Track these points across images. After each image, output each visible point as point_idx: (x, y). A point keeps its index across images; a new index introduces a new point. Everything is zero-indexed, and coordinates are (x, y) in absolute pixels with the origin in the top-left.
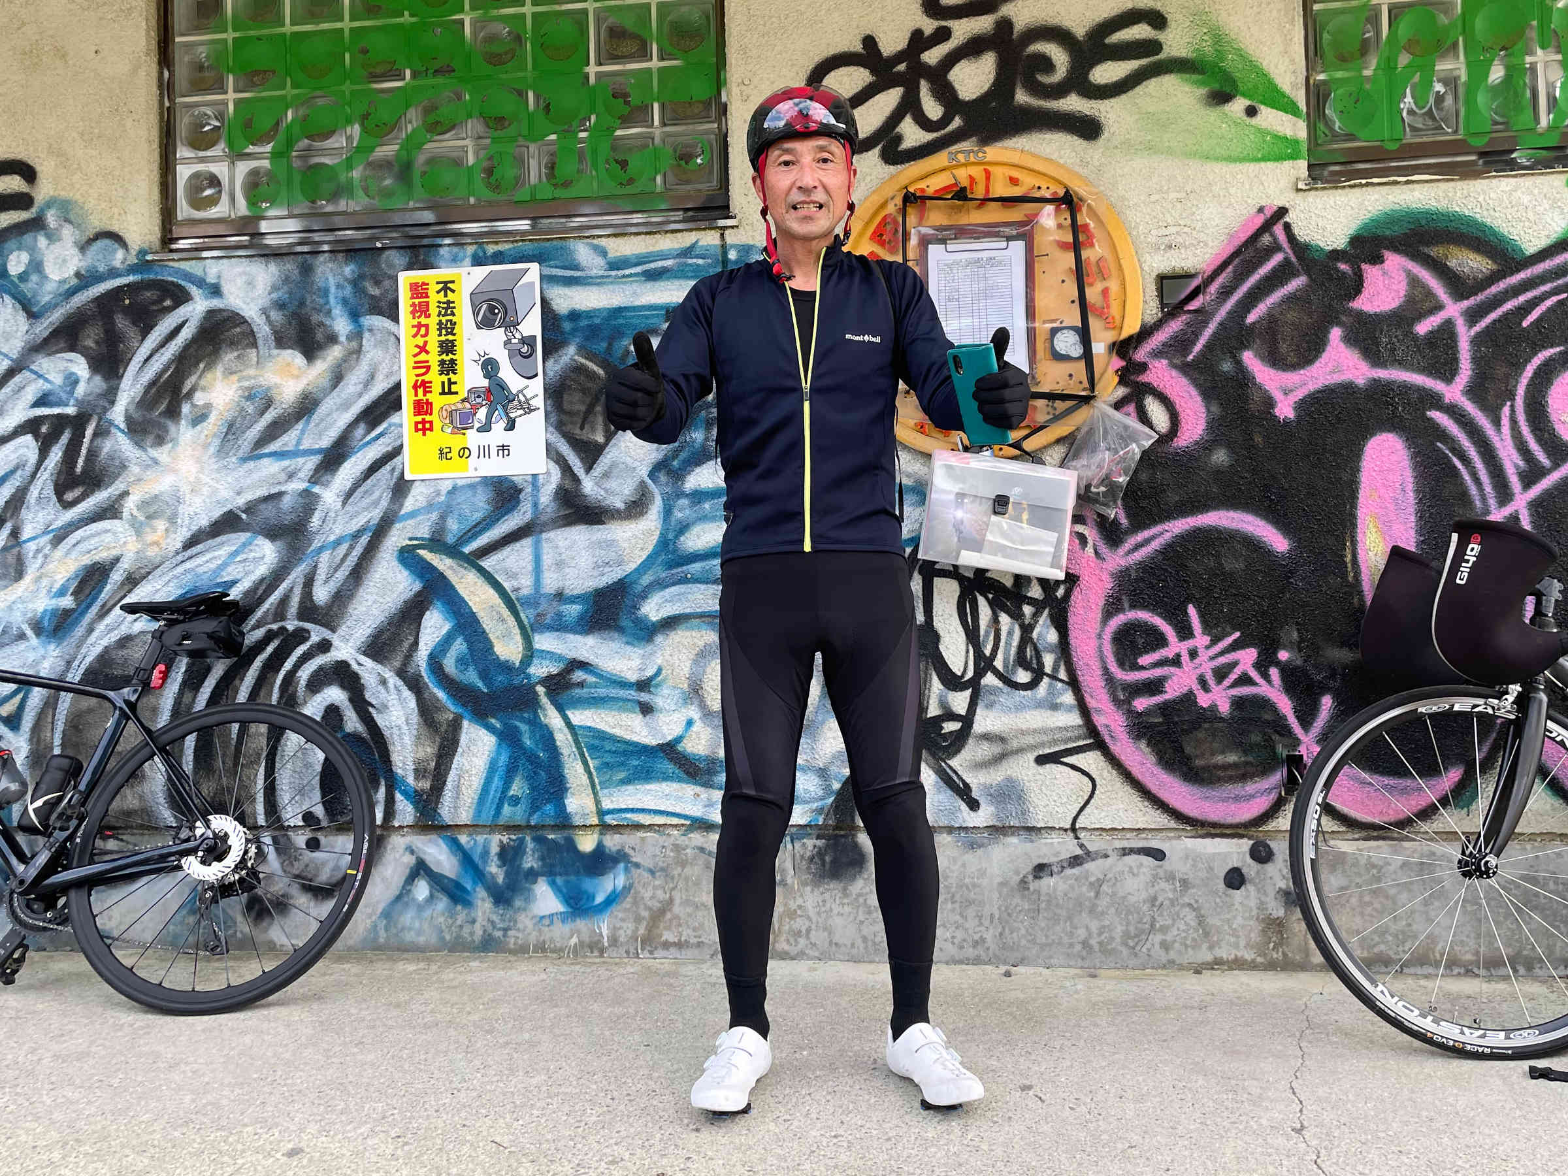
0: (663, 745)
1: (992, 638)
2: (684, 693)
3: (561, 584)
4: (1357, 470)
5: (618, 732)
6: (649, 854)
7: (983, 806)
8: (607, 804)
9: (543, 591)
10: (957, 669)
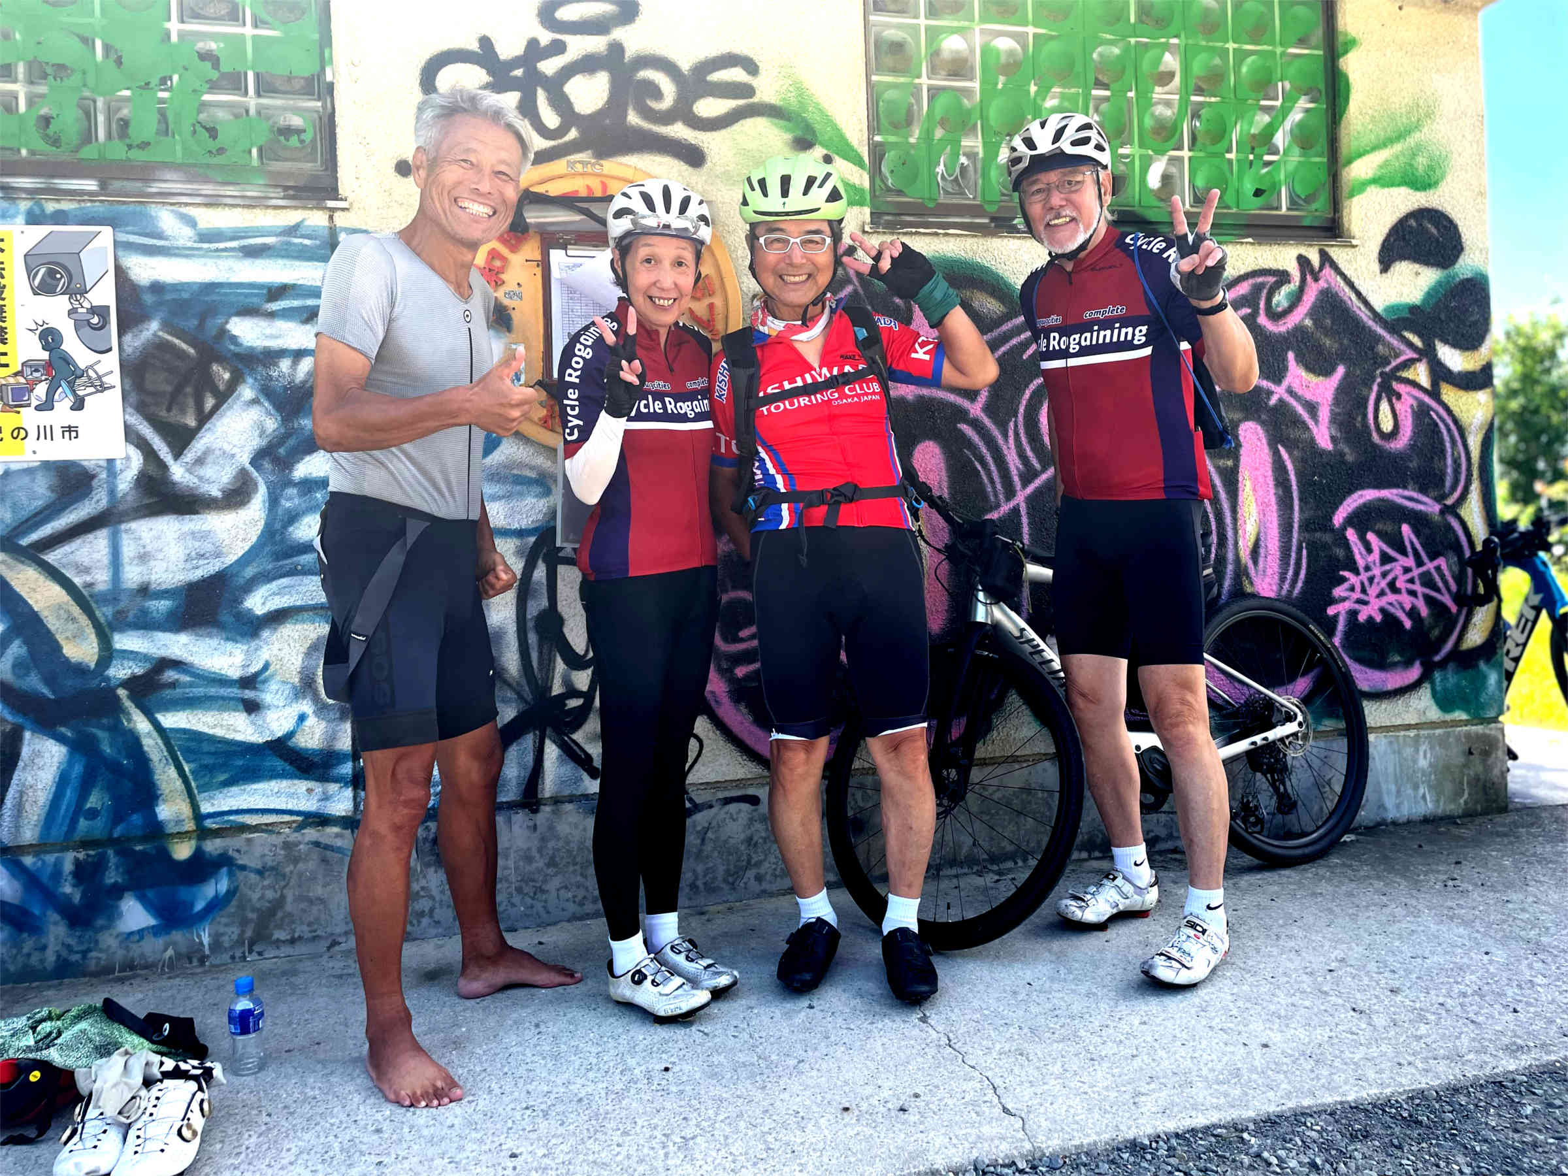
0: (272, 741)
2: (294, 687)
3: (146, 578)
5: (219, 732)
6: (257, 854)
8: (206, 808)
9: (124, 586)
10: (579, 649)
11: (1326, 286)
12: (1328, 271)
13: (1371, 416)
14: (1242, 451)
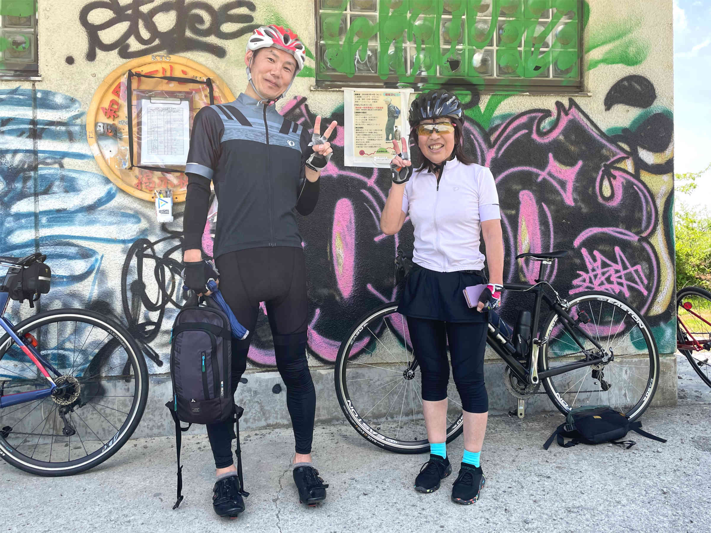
1: (171, 286)
4: (332, 213)
7: (164, 364)
10: (154, 301)
11: (572, 118)
12: (574, 110)
13: (597, 188)
14: (521, 206)
